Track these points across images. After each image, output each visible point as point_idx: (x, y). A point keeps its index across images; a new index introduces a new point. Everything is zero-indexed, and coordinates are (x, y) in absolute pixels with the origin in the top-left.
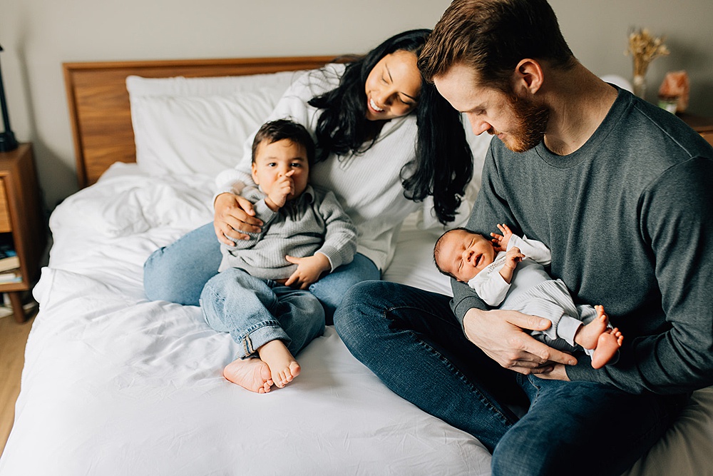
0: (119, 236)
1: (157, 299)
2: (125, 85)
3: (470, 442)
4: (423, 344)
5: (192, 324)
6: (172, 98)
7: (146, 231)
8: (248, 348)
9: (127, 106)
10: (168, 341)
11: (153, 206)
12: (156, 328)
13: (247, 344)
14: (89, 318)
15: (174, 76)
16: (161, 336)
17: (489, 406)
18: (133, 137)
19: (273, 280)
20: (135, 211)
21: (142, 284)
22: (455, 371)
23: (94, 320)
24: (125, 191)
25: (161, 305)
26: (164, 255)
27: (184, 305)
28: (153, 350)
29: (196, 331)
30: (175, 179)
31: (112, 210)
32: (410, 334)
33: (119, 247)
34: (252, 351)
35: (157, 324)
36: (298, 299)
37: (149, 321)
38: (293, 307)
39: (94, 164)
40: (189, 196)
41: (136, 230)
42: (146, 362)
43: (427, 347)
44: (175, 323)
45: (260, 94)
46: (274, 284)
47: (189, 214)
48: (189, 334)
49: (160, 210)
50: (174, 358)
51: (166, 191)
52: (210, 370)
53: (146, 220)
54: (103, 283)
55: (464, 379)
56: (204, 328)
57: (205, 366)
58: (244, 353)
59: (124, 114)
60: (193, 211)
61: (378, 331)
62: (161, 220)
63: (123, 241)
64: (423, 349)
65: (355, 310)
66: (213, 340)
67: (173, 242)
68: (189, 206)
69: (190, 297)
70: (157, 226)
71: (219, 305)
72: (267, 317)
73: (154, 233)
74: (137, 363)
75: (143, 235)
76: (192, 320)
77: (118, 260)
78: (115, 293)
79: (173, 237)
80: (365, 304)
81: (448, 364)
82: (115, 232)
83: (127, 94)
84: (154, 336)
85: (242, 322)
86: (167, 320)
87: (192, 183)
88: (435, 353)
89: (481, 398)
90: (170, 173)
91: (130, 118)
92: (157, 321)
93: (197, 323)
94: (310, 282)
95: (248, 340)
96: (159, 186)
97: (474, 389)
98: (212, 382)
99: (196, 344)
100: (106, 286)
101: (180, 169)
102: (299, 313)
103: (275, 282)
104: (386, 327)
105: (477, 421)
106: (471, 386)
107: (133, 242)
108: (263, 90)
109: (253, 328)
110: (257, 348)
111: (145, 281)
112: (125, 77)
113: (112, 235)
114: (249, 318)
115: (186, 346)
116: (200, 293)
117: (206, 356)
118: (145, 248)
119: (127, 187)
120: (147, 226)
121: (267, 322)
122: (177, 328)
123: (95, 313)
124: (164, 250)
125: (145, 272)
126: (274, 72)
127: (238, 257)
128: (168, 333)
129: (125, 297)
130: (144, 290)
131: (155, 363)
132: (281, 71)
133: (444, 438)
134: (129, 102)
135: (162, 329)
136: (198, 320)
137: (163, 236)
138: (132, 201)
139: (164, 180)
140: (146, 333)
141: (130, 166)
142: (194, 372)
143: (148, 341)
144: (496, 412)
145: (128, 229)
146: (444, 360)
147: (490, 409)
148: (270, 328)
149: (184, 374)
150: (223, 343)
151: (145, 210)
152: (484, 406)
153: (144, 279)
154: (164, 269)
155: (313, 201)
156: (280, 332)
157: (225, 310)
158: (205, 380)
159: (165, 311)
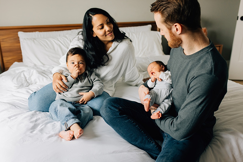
0: (18, 89)
1: (33, 110)
2: (18, 35)
3: (144, 154)
4: (130, 120)
5: (47, 118)
6: (35, 39)
7: (28, 86)
8: (66, 127)
9: (19, 42)
10: (39, 124)
11: (30, 77)
12: (34, 120)
13: (66, 126)
14: (9, 118)
15: (35, 31)
16: (36, 123)
17: (151, 141)
18: (21, 53)
19: (74, 102)
20: (24, 79)
21: (28, 105)
22: (140, 129)
23: (11, 119)
24: (19, 72)
25: (35, 112)
26: (36, 95)
27: (43, 112)
28: (34, 128)
29: (48, 121)
30: (37, 67)
31: (15, 79)
32: (126, 116)
33: (19, 92)
34: (68, 128)
35: (35, 119)
36: (83, 108)
37: (31, 118)
38: (82, 111)
39: (7, 63)
40: (43, 73)
41: (24, 86)
42: (31, 132)
43: (132, 121)
44: (41, 118)
45: (66, 37)
46: (75, 103)
47: (43, 80)
48: (46, 122)
49: (33, 78)
50: (41, 130)
51: (35, 72)
52: (54, 134)
53: (28, 82)
54: (14, 105)
55: (143, 132)
56: (51, 119)
57: (52, 133)
58: (65, 129)
59: (18, 45)
60: (45, 78)
61: (116, 115)
62: (33, 82)
63: (20, 90)
64: (130, 122)
65: (107, 108)
66: (55, 123)
67: (39, 90)
68: (43, 77)
69: (46, 109)
70: (32, 84)
71: (56, 112)
72: (72, 116)
73: (30, 87)
74: (28, 133)
75: (27, 88)
76: (47, 117)
77: (18, 97)
78: (18, 108)
79: (38, 88)
80: (111, 106)
81: (138, 127)
82: (17, 87)
83: (19, 38)
84: (34, 123)
85: (64, 118)
86: (38, 117)
87: (43, 69)
88: (134, 123)
89: (149, 138)
90: (35, 65)
91: (20, 46)
92: (34, 118)
93: (48, 118)
94: (88, 101)
95: (66, 125)
96: (32, 70)
97: (146, 136)
98: (55, 138)
99: (49, 125)
100: (15, 106)
101: (38, 64)
102: (84, 113)
103: (75, 102)
104: (118, 114)
105: (147, 146)
106: (145, 134)
107: (23, 90)
108: (67, 36)
109: (67, 120)
110: (69, 127)
111: (29, 104)
112: (17, 32)
113: (16, 88)
114: (66, 117)
115: (45, 126)
116: (49, 107)
117: (53, 129)
118: (28, 92)
119: (20, 71)
120: (28, 84)
121: (72, 118)
122: (41, 120)
123: (11, 116)
124: (35, 93)
125: (29, 101)
126: (71, 30)
127: (62, 95)
128: (39, 122)
129: (22, 110)
130: (28, 107)
131: (34, 132)
132: (73, 29)
133: (136, 153)
134: (19, 40)
135: (36, 121)
136: (49, 117)
137: (34, 88)
138: (22, 76)
139: (33, 68)
140: (31, 122)
141: (21, 63)
142: (48, 135)
143: (32, 125)
144: (153, 143)
145: (21, 86)
146: (137, 125)
147: (151, 142)
148: (73, 119)
149: (45, 136)
150: (58, 124)
151: (27, 79)
152: (149, 141)
153: (29, 103)
154: (36, 99)
155: (88, 75)
156: (77, 120)
157: (58, 114)
158: (53, 138)
159: (37, 114)
